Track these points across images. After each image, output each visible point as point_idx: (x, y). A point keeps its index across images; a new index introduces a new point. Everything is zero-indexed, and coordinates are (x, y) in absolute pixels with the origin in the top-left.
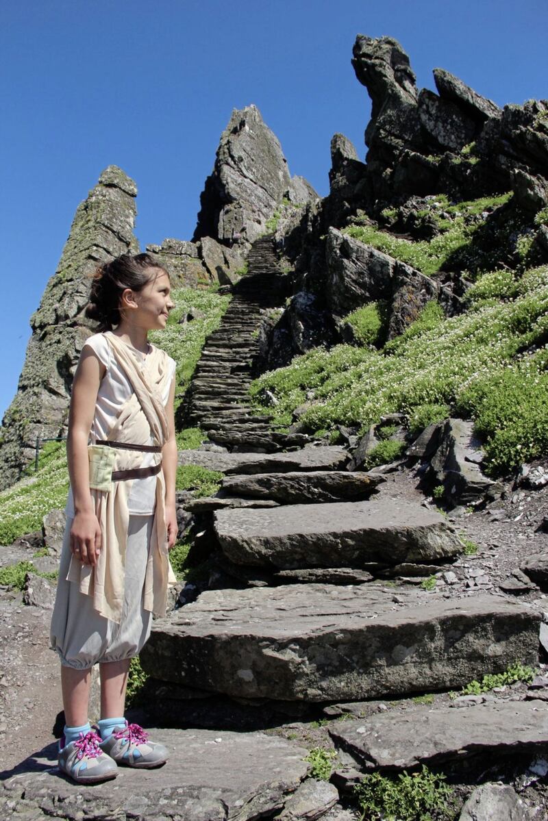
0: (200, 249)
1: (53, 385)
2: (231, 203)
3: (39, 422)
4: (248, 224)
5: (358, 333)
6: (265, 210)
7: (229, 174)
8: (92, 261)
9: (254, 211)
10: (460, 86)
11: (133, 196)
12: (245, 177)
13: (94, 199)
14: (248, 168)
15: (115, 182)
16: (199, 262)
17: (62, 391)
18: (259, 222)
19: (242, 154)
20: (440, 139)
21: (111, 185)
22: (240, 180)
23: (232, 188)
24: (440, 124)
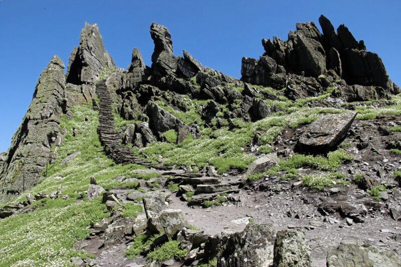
0: (82, 89)
1: (46, 143)
2: (87, 66)
3: (43, 157)
4: (94, 76)
5: (168, 139)
6: (99, 70)
7: (86, 55)
8: (54, 96)
9: (95, 71)
10: (191, 58)
11: (64, 68)
12: (92, 55)
13: (50, 69)
14: (94, 52)
15: (58, 62)
16: (82, 95)
17: (48, 146)
18: (97, 76)
19: (92, 46)
20: (184, 73)
21: (57, 64)
22: (90, 56)
23: (87, 60)
24: (184, 68)
